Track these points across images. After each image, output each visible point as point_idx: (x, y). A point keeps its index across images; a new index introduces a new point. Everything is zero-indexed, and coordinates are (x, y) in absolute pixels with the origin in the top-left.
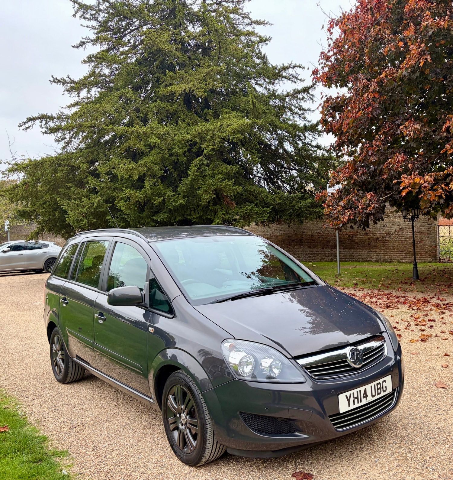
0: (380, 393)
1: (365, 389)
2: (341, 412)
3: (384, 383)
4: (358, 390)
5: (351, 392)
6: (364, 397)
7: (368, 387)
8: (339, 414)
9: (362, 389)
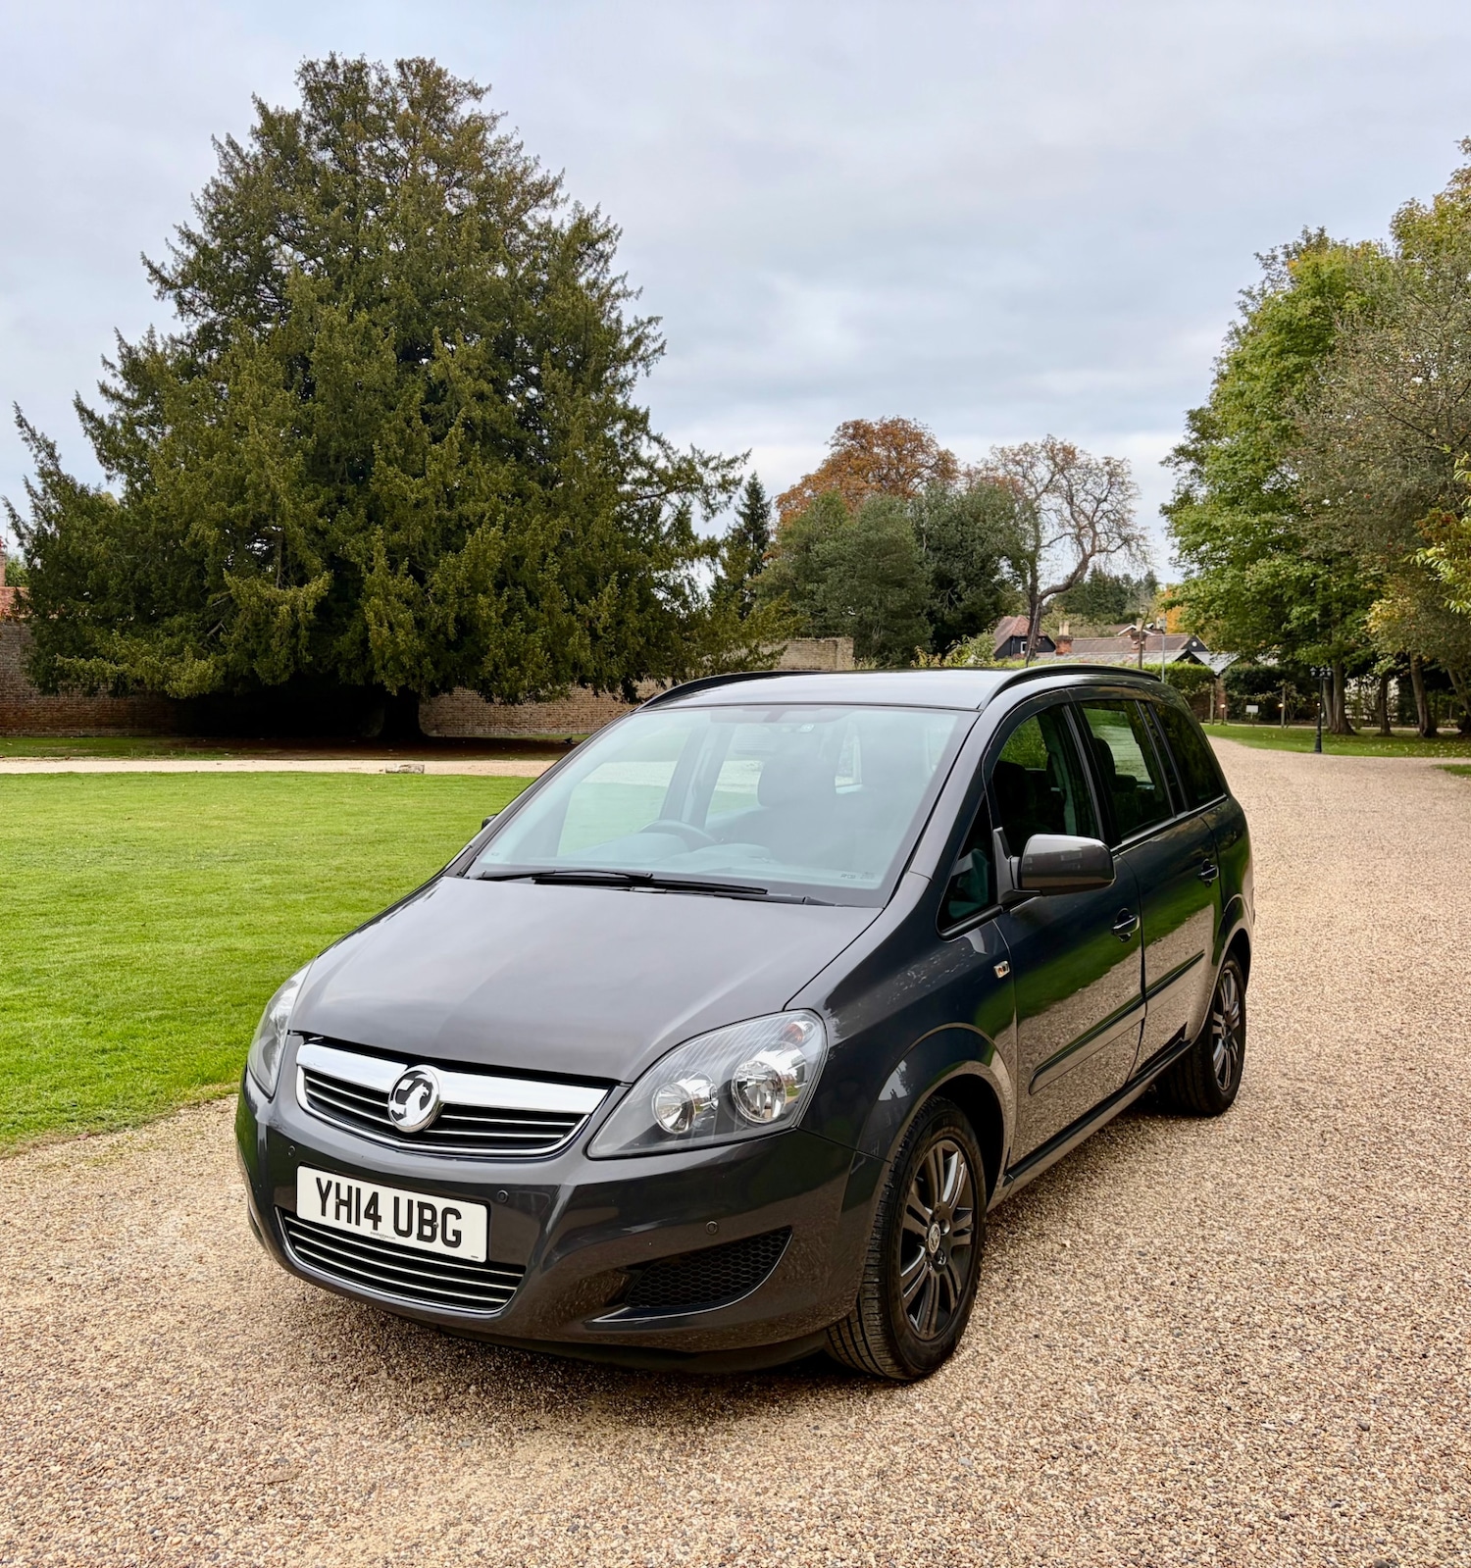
0: (431, 1239)
1: (375, 1196)
2: (300, 1214)
3: (451, 1218)
4: (355, 1184)
5: (335, 1178)
6: (367, 1215)
7: (386, 1195)
8: (294, 1216)
9: (367, 1189)
